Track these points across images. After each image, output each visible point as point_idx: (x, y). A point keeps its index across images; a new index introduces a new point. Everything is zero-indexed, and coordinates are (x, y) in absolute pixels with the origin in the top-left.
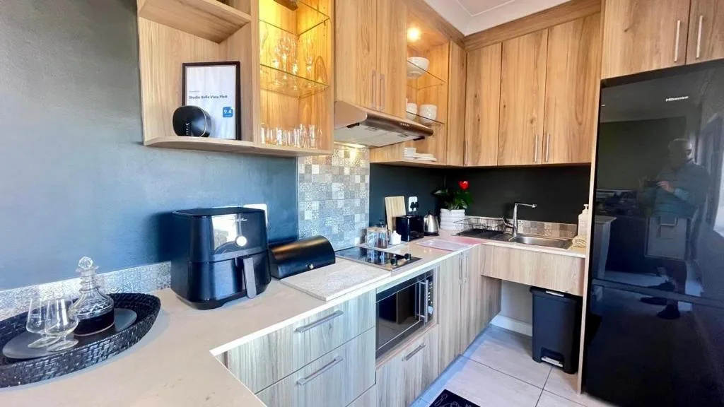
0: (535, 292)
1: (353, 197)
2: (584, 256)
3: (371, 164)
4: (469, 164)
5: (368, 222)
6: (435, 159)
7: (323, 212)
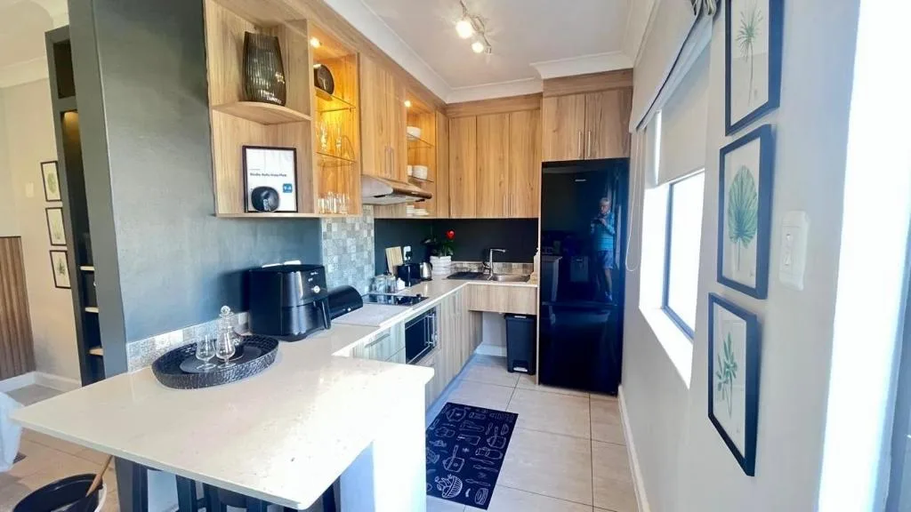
0: (508, 318)
1: (362, 250)
2: (536, 286)
3: (375, 220)
4: (454, 216)
5: (374, 271)
6: (427, 214)
7: (341, 266)
